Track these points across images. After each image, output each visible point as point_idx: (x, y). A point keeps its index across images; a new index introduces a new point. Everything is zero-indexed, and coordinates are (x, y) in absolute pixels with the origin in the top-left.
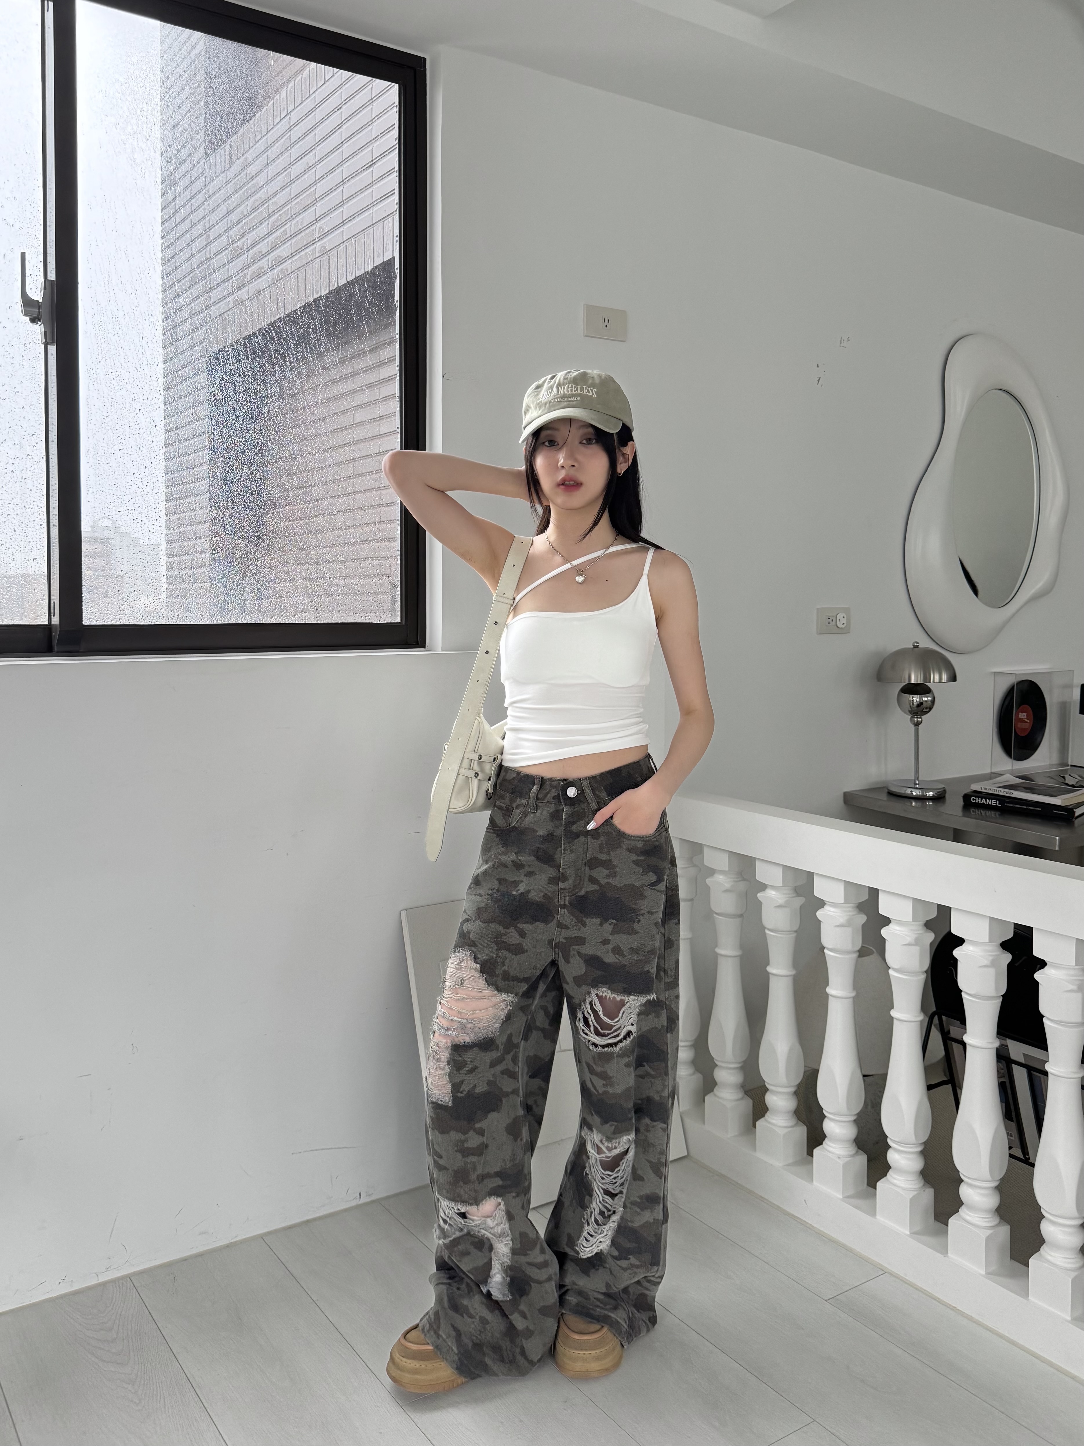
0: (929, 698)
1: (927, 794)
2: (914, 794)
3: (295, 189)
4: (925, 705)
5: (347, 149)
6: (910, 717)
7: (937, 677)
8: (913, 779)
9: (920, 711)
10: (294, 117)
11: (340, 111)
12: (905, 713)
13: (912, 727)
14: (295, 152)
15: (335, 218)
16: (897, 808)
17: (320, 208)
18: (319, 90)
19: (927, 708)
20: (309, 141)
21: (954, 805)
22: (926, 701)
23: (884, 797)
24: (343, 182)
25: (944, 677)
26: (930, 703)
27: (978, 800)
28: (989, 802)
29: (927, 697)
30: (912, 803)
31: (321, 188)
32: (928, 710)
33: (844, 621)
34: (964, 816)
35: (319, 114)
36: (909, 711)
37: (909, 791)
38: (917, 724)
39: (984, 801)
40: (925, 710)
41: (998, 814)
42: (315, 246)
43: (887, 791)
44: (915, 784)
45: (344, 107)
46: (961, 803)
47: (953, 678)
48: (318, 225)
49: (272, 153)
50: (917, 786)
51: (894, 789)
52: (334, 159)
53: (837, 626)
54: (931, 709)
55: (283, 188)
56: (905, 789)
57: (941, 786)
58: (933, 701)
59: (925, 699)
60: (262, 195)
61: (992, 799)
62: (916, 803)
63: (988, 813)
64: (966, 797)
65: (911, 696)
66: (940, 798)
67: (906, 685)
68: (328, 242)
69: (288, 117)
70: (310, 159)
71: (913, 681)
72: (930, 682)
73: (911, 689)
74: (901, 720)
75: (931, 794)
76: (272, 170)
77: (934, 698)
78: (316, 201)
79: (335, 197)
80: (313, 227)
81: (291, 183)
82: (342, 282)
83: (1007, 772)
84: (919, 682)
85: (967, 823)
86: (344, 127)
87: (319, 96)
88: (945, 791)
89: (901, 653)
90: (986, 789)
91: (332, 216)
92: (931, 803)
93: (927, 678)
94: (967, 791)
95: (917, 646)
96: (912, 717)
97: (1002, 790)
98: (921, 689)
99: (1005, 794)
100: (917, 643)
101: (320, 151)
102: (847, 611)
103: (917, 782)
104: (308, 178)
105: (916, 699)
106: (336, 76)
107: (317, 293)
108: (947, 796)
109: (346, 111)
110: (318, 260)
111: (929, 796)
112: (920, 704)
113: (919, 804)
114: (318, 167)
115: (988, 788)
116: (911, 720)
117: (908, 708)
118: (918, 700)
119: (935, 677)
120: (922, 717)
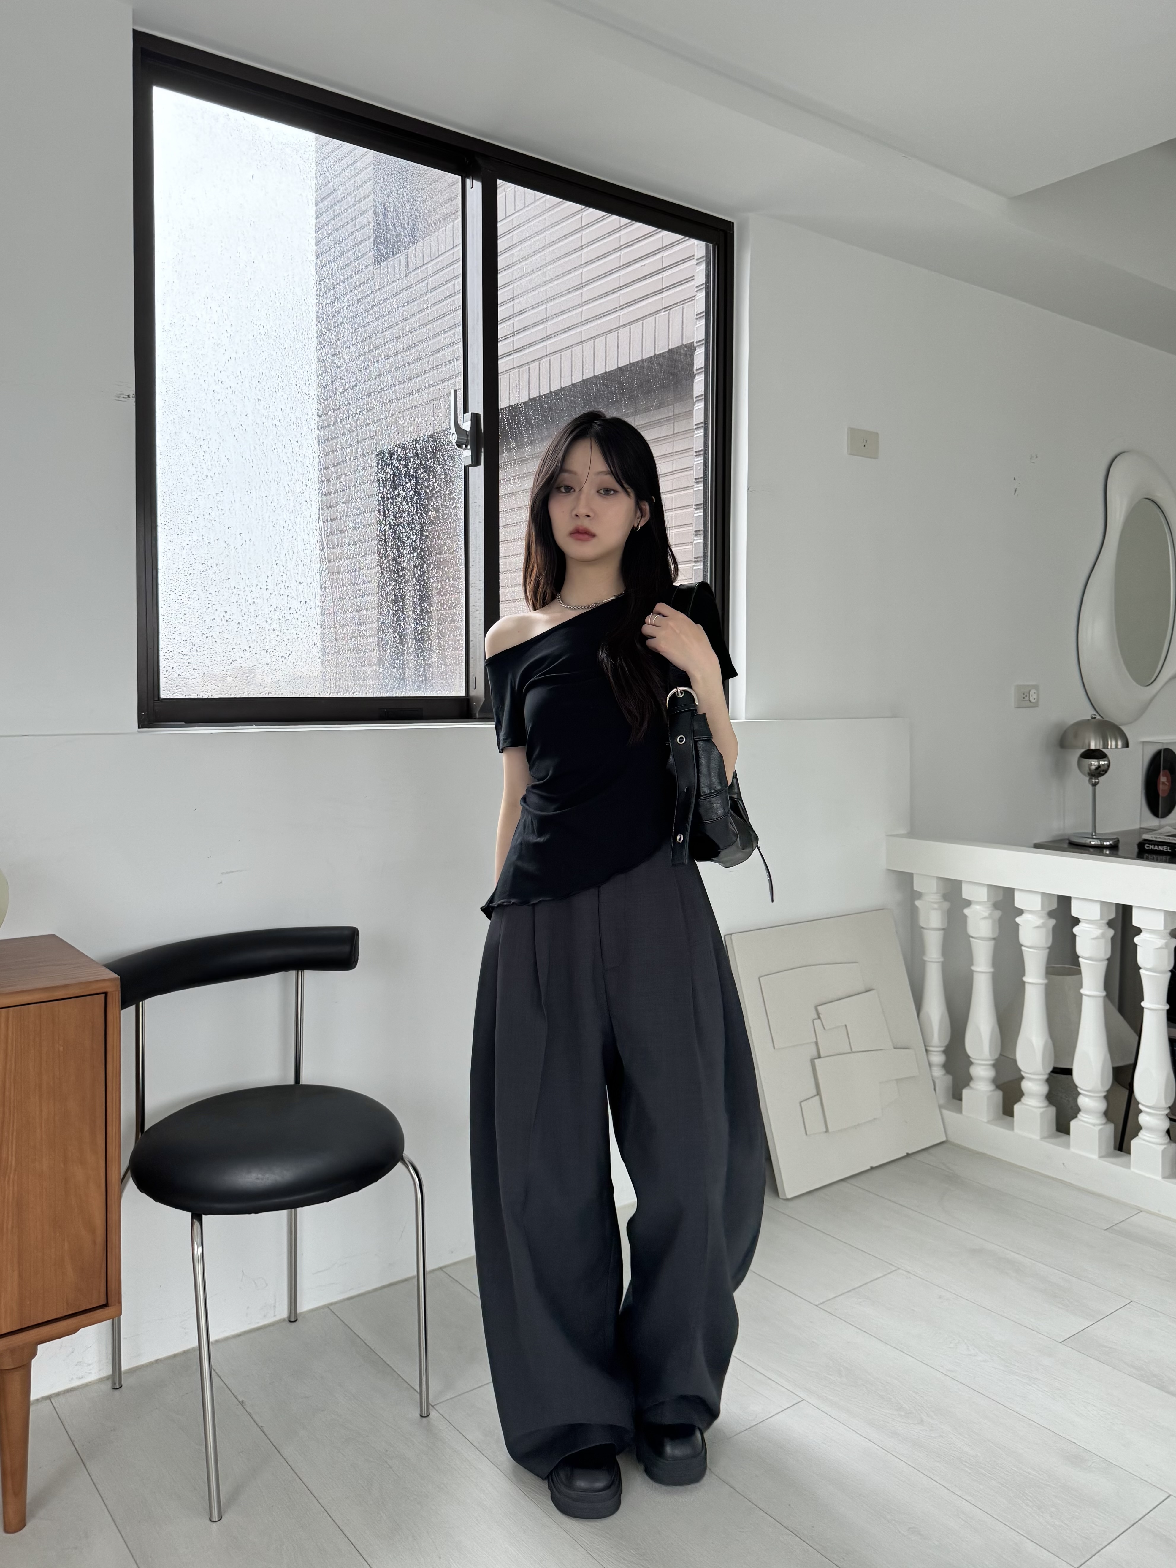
0: (1106, 762)
1: (1105, 843)
2: (1093, 843)
4: (1102, 768)
6: (1087, 778)
7: (1114, 743)
8: (1090, 831)
9: (1099, 772)
12: (1084, 775)
13: (1090, 787)
19: (1103, 771)
21: (1129, 850)
22: (1103, 765)
23: (1067, 846)
25: (1119, 744)
26: (1106, 766)
27: (1152, 847)
28: (1161, 848)
29: (1104, 761)
30: (1090, 851)
32: (1103, 773)
33: (1035, 696)
36: (1088, 774)
37: (1088, 841)
38: (1095, 785)
39: (1156, 848)
40: (1102, 773)
41: (1169, 859)
43: (1067, 841)
44: (1093, 835)
46: (1136, 850)
47: (1126, 745)
50: (1094, 837)
51: (1075, 840)
53: (1030, 701)
54: (1106, 771)
56: (1085, 840)
57: (1115, 837)
58: (1108, 766)
59: (1102, 763)
61: (1164, 846)
62: (1096, 851)
63: (1161, 857)
64: (1140, 845)
65: (1091, 760)
66: (1114, 847)
67: (1086, 751)
71: (1092, 748)
72: (1108, 748)
73: (1090, 754)
74: (1079, 781)
75: (1108, 843)
77: (1109, 763)
84: (1098, 748)
88: (1118, 841)
89: (1080, 726)
93: (1105, 746)
94: (1139, 840)
95: (1095, 718)
96: (1090, 779)
97: (1170, 838)
98: (1099, 754)
99: (1173, 842)
100: (1094, 715)
102: (1036, 687)
103: (1094, 834)
105: (1094, 763)
108: (1120, 846)
111: (1107, 846)
112: (1099, 767)
115: (1157, 837)
116: (1090, 781)
117: (1087, 770)
118: (1096, 763)
119: (1111, 743)
120: (1099, 778)
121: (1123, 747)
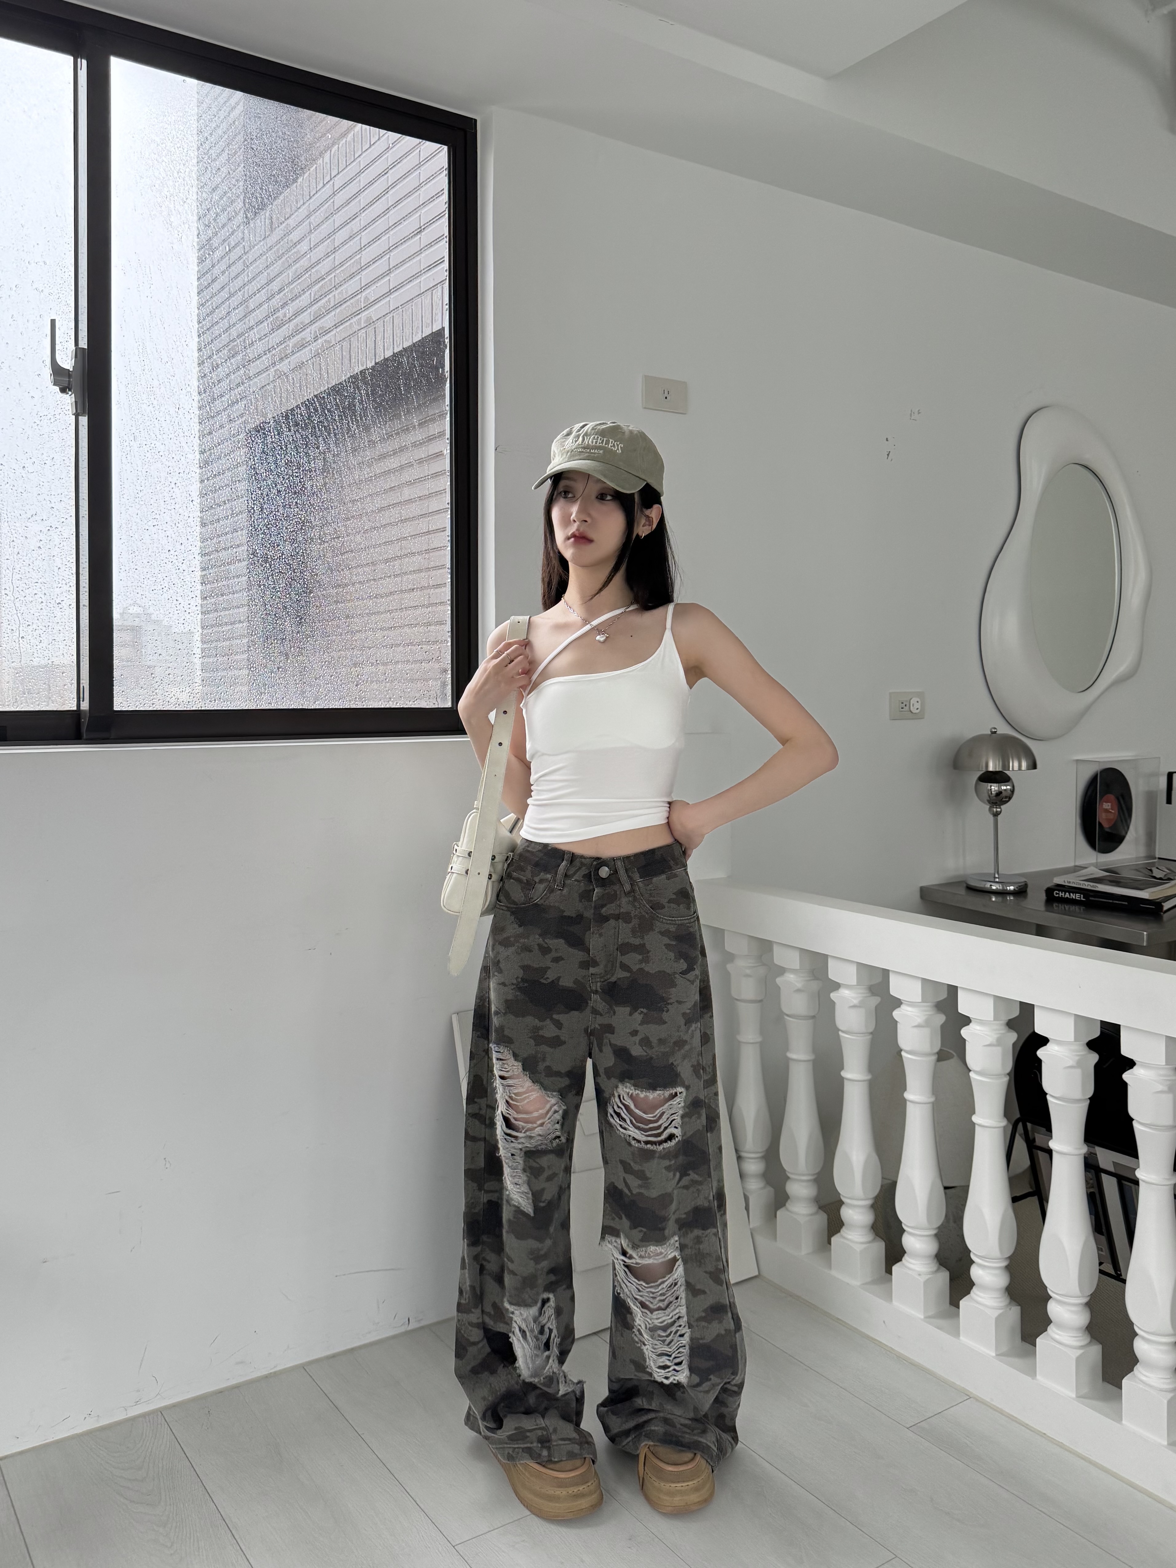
0: (1008, 787)
1: (1008, 888)
2: (994, 888)
3: (339, 256)
4: (1004, 794)
5: (394, 216)
6: (988, 807)
7: (1016, 764)
8: (992, 872)
9: (999, 800)
10: (338, 182)
11: (386, 176)
12: (984, 803)
13: (991, 817)
14: (339, 219)
15: (382, 286)
16: (976, 903)
17: (366, 276)
18: (364, 155)
19: (1006, 797)
20: (353, 208)
21: (1036, 899)
22: (1005, 790)
23: (962, 891)
24: (390, 250)
25: (1024, 765)
26: (1009, 792)
27: (1062, 894)
28: (1073, 896)
29: (1006, 786)
30: (991, 898)
31: (367, 256)
32: (1007, 799)
33: (918, 705)
34: (1047, 911)
35: (364, 179)
36: (988, 801)
37: (988, 885)
38: (996, 815)
39: (1067, 895)
40: (1004, 800)
41: (1083, 909)
42: (359, 316)
43: (965, 885)
44: (995, 878)
45: (391, 172)
46: (1043, 896)
47: (1033, 766)
48: (364, 294)
49: (315, 219)
50: (997, 880)
51: (973, 883)
52: (381, 224)
53: (911, 711)
54: (1010, 798)
55: (327, 255)
56: (985, 883)
57: (1023, 880)
58: (1013, 791)
59: (1004, 788)
60: (304, 263)
61: (1076, 893)
62: (996, 898)
63: (1073, 908)
64: (1049, 891)
65: (990, 784)
66: (1021, 892)
67: (983, 774)
68: (373, 312)
69: (331, 183)
70: (355, 225)
71: (991, 769)
72: (1009, 770)
73: (989, 777)
74: (979, 810)
75: (1012, 888)
76: (315, 237)
77: (1013, 787)
78: (362, 269)
79: (381, 266)
80: (359, 296)
81: (335, 250)
82: (389, 354)
83: (1092, 864)
84: (997, 770)
85: (1051, 918)
86: (390, 193)
87: (363, 161)
88: (1026, 885)
89: (978, 740)
90: (1070, 882)
91: (378, 285)
92: (1012, 898)
93: (1006, 766)
94: (1049, 885)
95: (995, 732)
96: (991, 807)
97: (1087, 883)
98: (999, 777)
99: (1089, 888)
100: (995, 729)
101: (364, 218)
102: (920, 695)
103: (997, 876)
104: (353, 245)
105: (994, 788)
106: (382, 139)
107: (362, 365)
108: (1029, 890)
109: (392, 176)
110: (363, 331)
111: (1010, 890)
112: (999, 793)
113: (1000, 899)
114: (363, 234)
115: (1071, 881)
116: (990, 810)
117: (986, 797)
118: (996, 789)
119: (1014, 764)
120: (1002, 807)
121: (1028, 768)
